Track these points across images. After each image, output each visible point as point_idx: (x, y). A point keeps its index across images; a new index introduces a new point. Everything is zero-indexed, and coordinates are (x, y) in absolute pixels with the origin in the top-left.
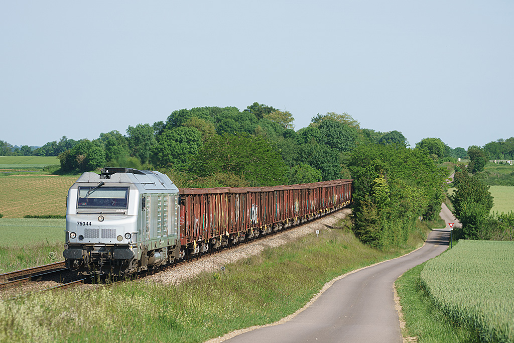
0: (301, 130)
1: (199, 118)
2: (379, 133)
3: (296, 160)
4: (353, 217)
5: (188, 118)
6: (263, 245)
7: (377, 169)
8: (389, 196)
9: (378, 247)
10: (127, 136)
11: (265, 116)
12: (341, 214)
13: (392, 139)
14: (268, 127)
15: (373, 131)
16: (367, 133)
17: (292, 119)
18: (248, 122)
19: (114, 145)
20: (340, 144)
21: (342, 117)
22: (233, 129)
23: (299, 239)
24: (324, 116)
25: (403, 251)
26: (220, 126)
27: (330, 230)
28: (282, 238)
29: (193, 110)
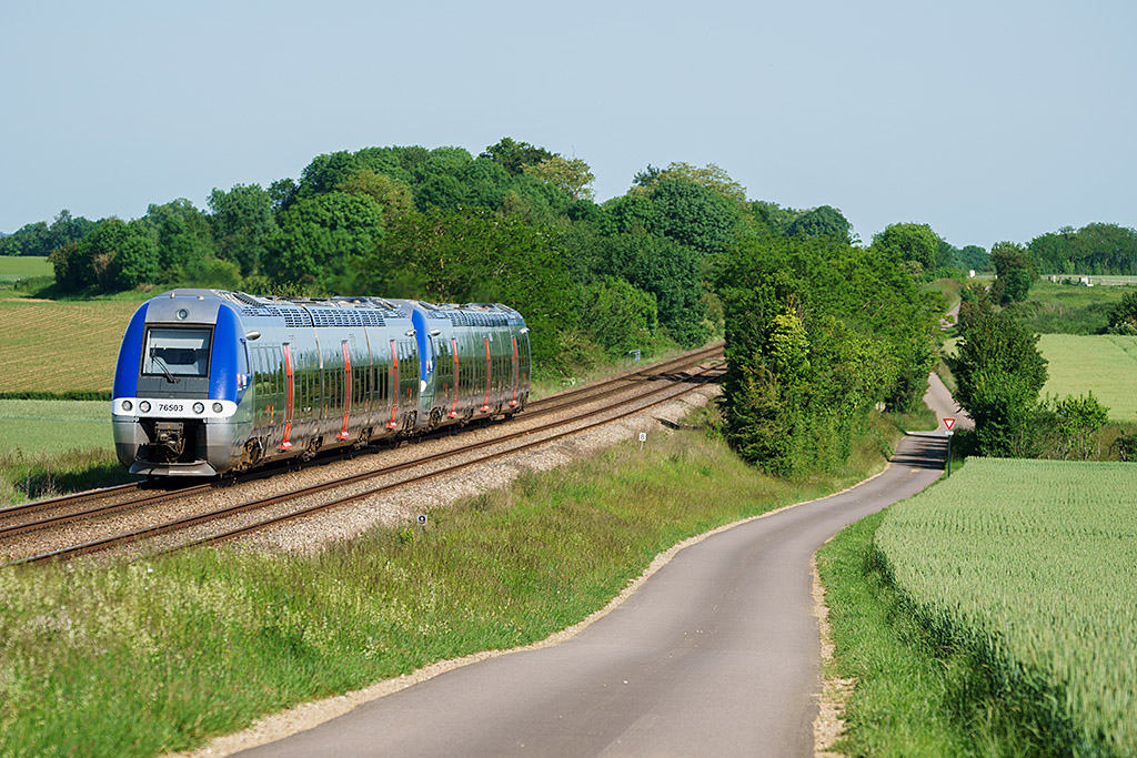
0: (610, 202)
1: (376, 173)
2: (789, 211)
3: (597, 272)
4: (725, 403)
5: (349, 173)
6: (518, 466)
7: (781, 292)
8: (809, 358)
9: (783, 472)
10: (210, 212)
11: (528, 168)
12: (698, 396)
13: (818, 224)
14: (534, 195)
15: (774, 206)
16: (762, 212)
17: (590, 177)
18: (488, 182)
19: (179, 231)
20: (700, 235)
21: (704, 173)
22: (453, 200)
23: (602, 453)
24: (663, 171)
25: (837, 482)
26: (425, 191)
27: (671, 431)
28: (561, 450)
29: (362, 154)
